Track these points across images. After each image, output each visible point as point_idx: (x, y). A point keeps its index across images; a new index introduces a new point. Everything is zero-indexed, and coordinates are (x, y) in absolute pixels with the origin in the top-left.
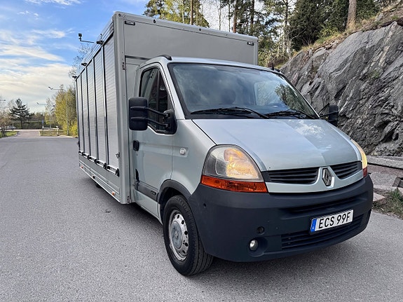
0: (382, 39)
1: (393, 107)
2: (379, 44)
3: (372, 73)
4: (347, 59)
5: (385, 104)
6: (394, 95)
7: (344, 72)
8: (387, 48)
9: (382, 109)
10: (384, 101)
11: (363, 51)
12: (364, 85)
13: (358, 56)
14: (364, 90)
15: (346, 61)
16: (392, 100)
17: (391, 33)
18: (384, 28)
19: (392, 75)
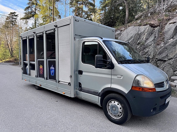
0: (145, 30)
1: (150, 55)
2: (143, 32)
3: (141, 42)
4: (132, 36)
5: (147, 54)
6: (150, 51)
7: (131, 41)
8: (146, 34)
9: (145, 56)
10: (146, 53)
11: (138, 34)
12: (139, 46)
13: (136, 36)
14: (139, 48)
15: (132, 37)
16: (149, 53)
17: (147, 29)
18: (144, 26)
19: (149, 44)
